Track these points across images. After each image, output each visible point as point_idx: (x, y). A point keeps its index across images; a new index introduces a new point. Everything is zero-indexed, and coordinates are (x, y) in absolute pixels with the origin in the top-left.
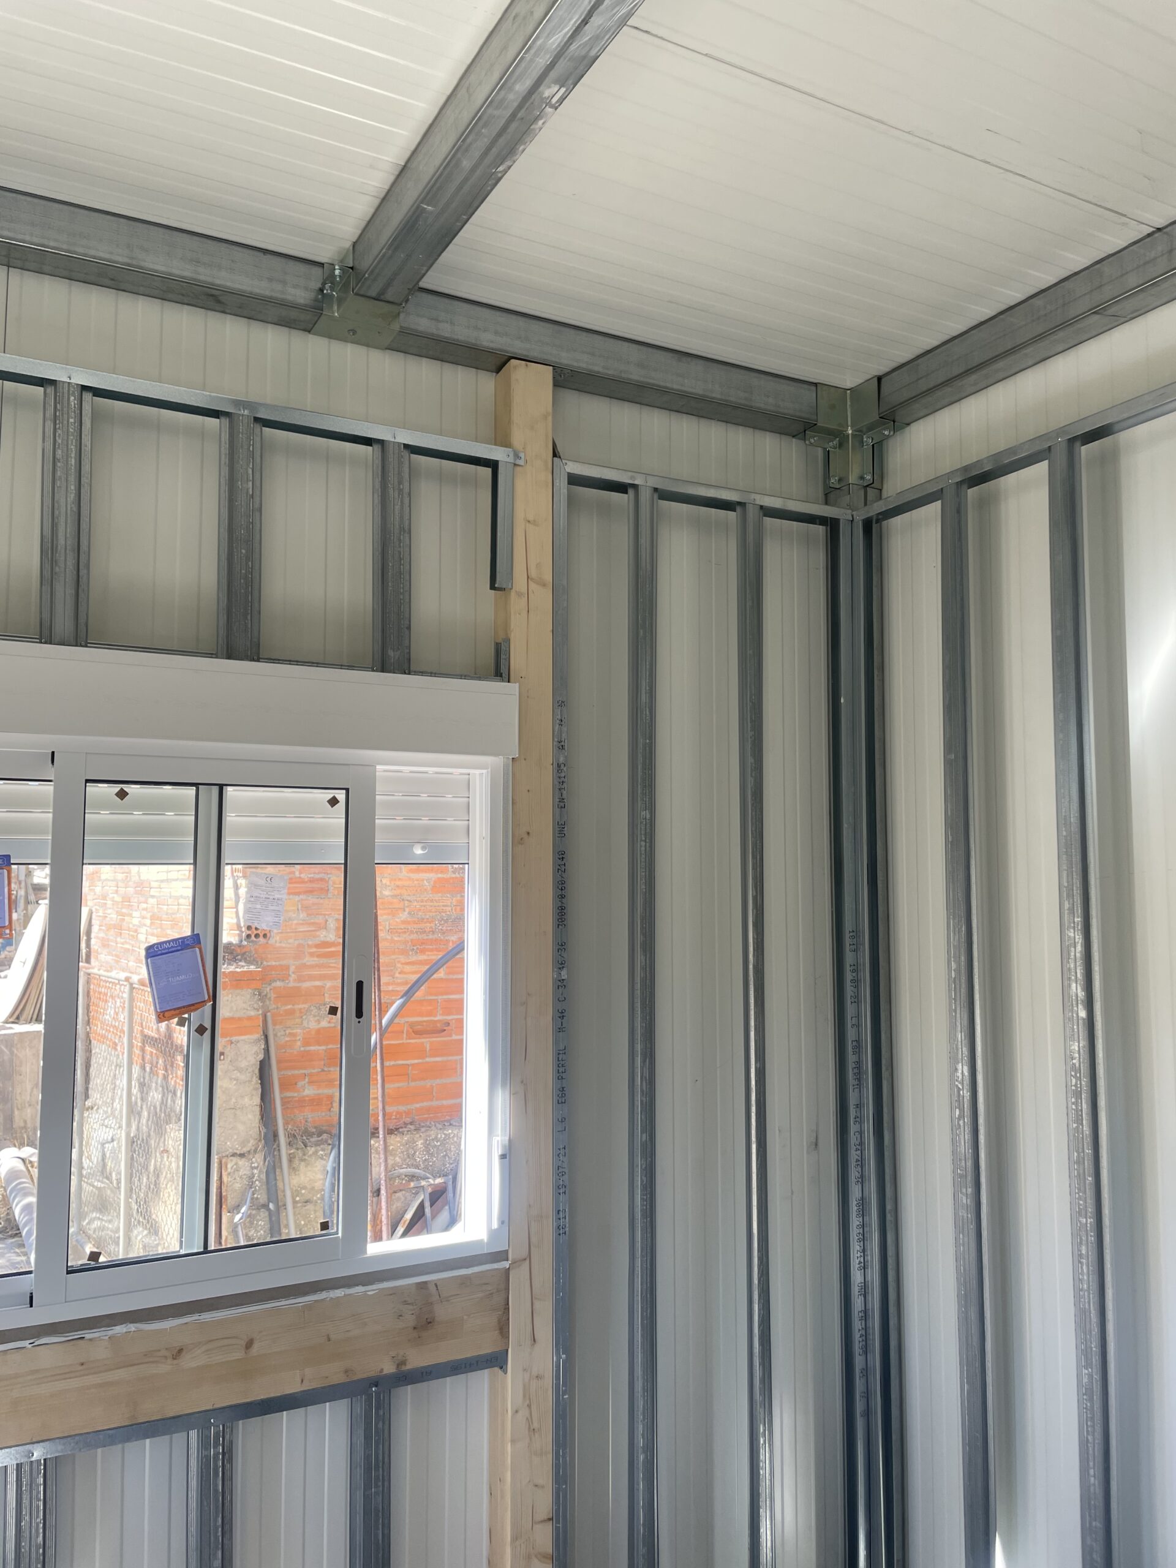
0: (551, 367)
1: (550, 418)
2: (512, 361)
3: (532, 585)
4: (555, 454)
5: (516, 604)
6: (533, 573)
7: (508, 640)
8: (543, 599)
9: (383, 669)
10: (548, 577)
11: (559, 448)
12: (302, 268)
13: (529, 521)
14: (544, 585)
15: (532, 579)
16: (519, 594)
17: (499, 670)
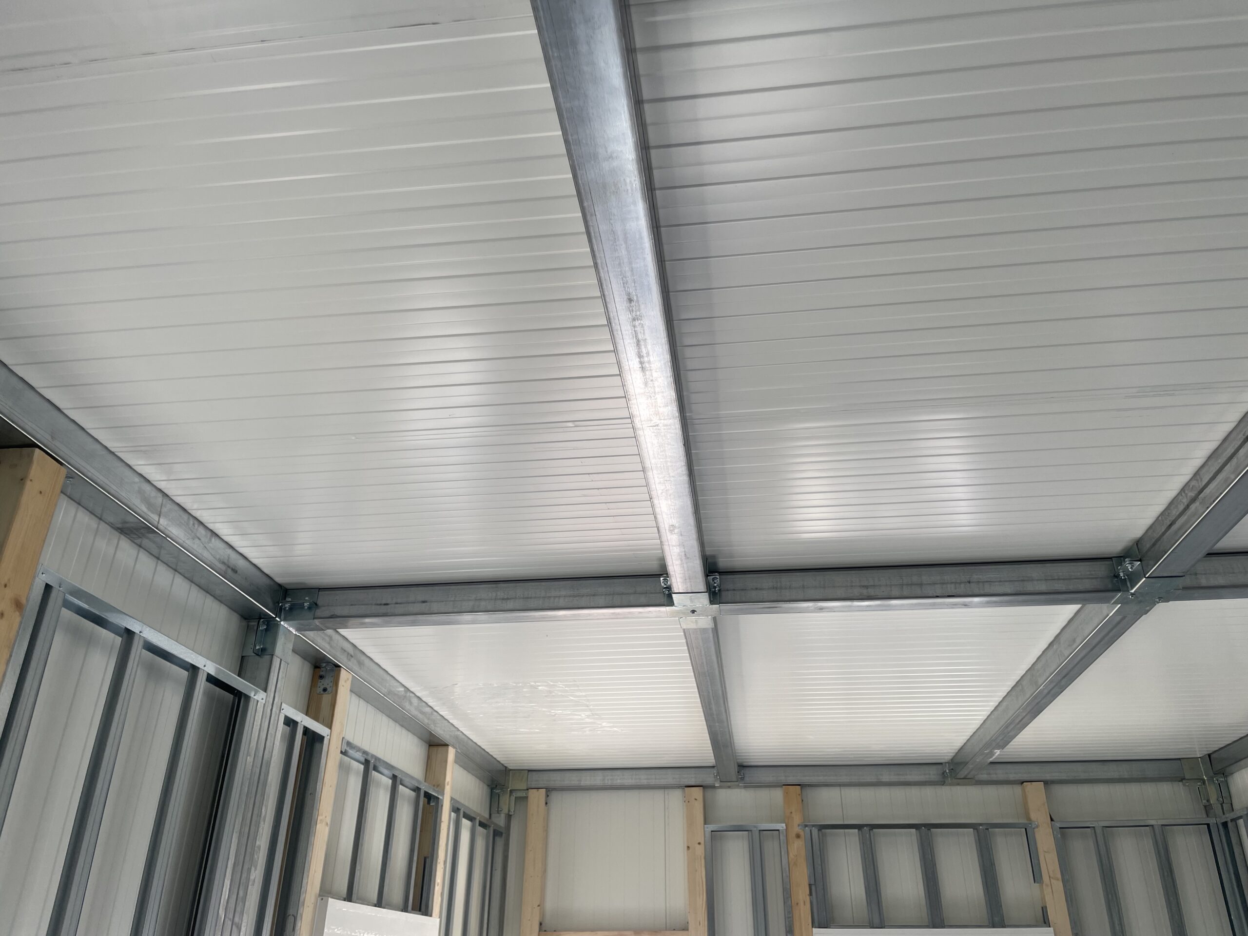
0: (1042, 783)
1: (1046, 804)
2: (1025, 783)
3: (1051, 879)
4: (1052, 820)
5: (1047, 891)
6: (1052, 875)
7: (1046, 907)
8: (1059, 886)
9: (994, 927)
10: (1059, 876)
11: (1053, 817)
12: (935, 767)
13: (1045, 852)
14: (1058, 880)
15: (1052, 878)
16: (1047, 885)
17: (1045, 922)
